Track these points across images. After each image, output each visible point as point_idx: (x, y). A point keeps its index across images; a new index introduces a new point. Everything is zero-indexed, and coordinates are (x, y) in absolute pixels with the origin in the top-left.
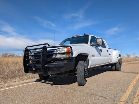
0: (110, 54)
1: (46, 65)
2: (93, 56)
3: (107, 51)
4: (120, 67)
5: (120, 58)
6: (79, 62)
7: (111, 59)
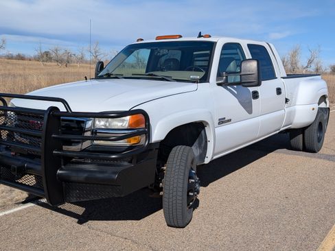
0: (287, 100)
1: (59, 172)
2: (223, 122)
3: (279, 91)
4: (320, 140)
5: (323, 105)
6: (174, 149)
7: (291, 114)
